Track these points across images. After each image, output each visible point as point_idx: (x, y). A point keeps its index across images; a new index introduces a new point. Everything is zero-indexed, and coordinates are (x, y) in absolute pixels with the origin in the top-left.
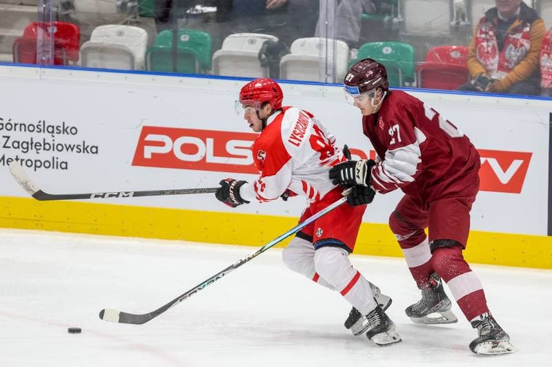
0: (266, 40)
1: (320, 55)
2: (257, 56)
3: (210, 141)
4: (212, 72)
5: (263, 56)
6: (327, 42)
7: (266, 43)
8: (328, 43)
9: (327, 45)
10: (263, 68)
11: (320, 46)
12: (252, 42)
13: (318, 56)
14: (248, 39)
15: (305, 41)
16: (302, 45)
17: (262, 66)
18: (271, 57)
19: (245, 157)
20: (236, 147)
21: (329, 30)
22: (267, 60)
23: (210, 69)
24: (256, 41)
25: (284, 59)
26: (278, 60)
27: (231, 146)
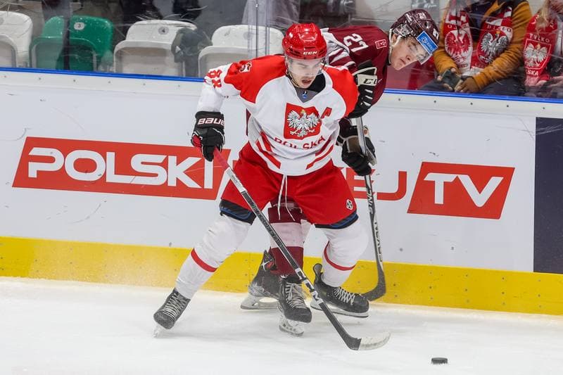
0: (181, 28)
1: (248, 47)
3: (111, 156)
4: (114, 70)
5: (178, 48)
6: (257, 30)
7: (181, 32)
8: (259, 32)
9: (257, 34)
10: (176, 64)
11: (248, 35)
12: (164, 31)
13: (247, 48)
14: (158, 27)
15: (230, 29)
16: (227, 34)
17: (176, 61)
18: (187, 50)
19: (156, 175)
20: (143, 163)
21: (260, 15)
22: (182, 53)
23: (111, 65)
24: (168, 29)
25: (204, 52)
26: (197, 53)
27: (137, 162)
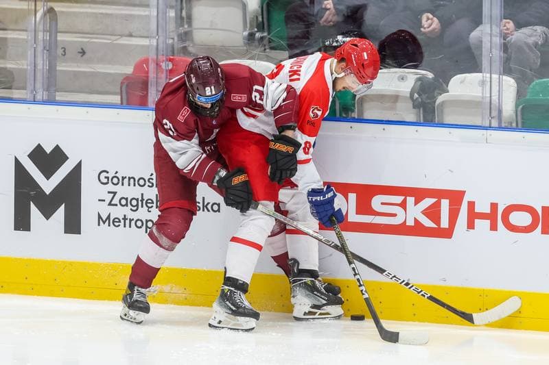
0: (418, 76)
1: (483, 94)
2: (409, 95)
3: (352, 197)
4: (355, 115)
5: (416, 96)
6: (491, 78)
7: (419, 79)
8: (493, 80)
9: (491, 82)
10: (415, 111)
11: (483, 83)
12: (403, 79)
13: (481, 95)
14: (398, 75)
15: (465, 78)
16: (462, 82)
17: (414, 107)
18: (424, 97)
19: (395, 215)
20: (382, 204)
21: (494, 64)
22: (420, 100)
23: (353, 111)
24: (406, 76)
25: (440, 99)
26: (434, 99)
27: (377, 202)
